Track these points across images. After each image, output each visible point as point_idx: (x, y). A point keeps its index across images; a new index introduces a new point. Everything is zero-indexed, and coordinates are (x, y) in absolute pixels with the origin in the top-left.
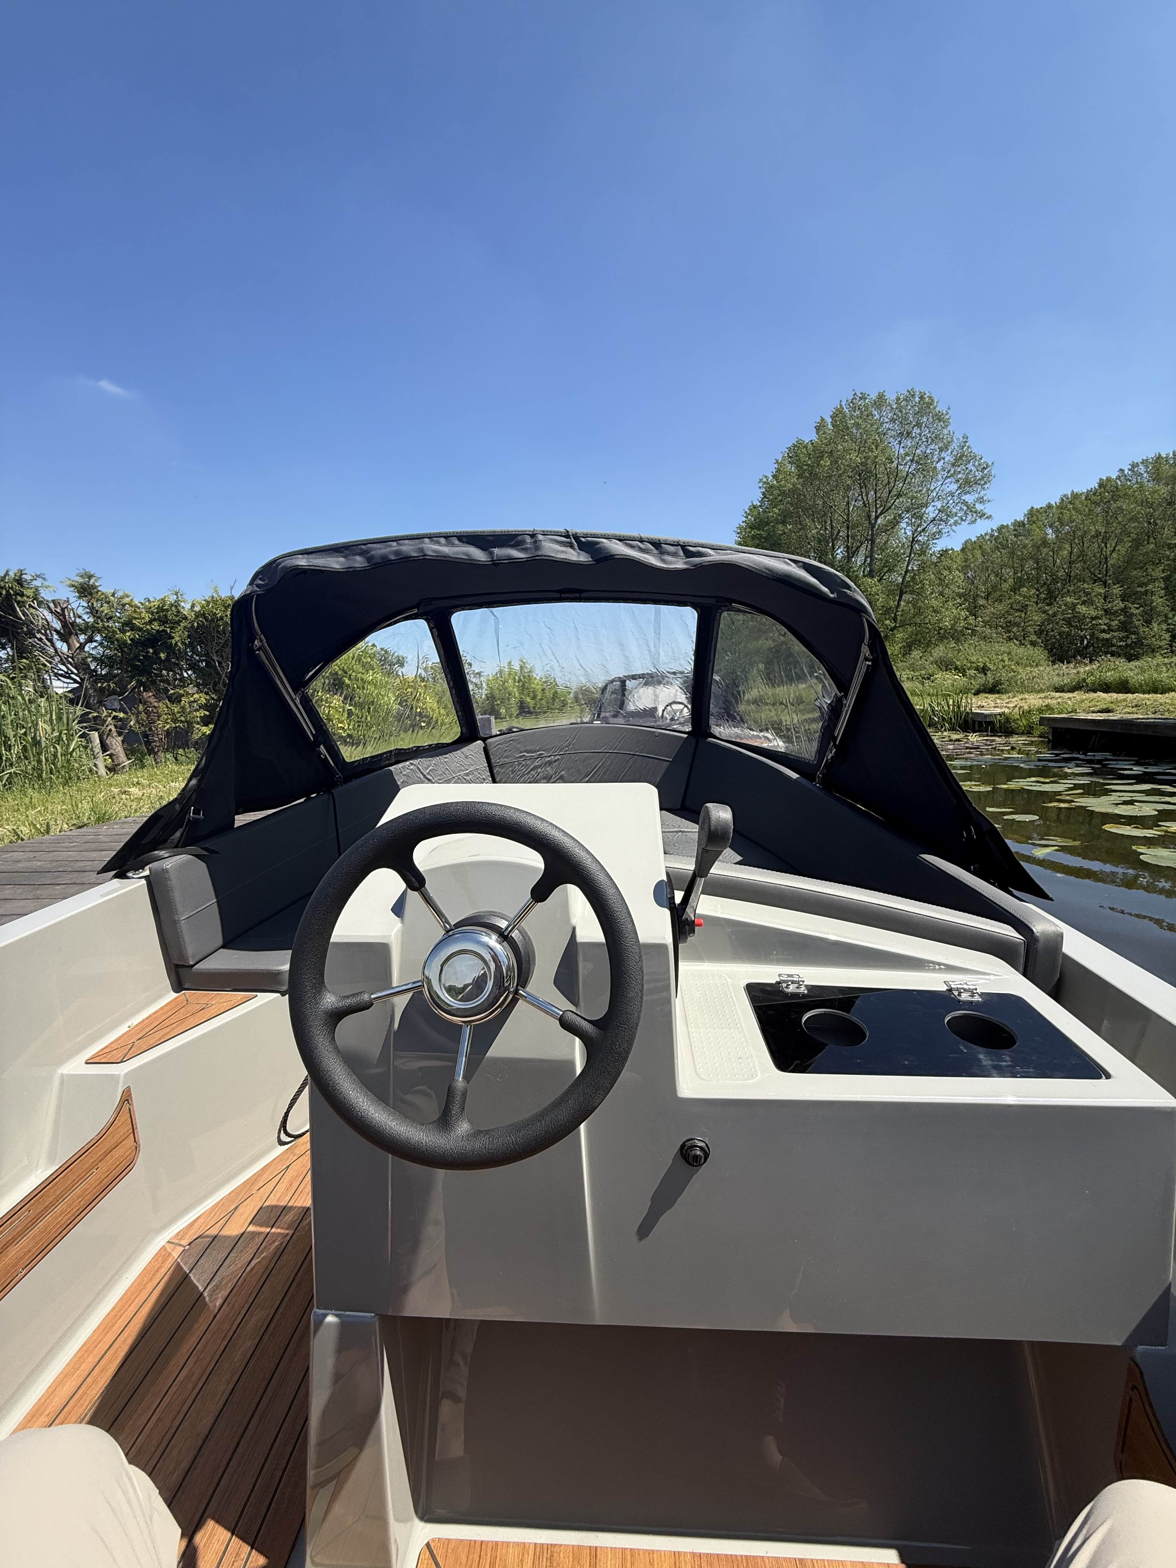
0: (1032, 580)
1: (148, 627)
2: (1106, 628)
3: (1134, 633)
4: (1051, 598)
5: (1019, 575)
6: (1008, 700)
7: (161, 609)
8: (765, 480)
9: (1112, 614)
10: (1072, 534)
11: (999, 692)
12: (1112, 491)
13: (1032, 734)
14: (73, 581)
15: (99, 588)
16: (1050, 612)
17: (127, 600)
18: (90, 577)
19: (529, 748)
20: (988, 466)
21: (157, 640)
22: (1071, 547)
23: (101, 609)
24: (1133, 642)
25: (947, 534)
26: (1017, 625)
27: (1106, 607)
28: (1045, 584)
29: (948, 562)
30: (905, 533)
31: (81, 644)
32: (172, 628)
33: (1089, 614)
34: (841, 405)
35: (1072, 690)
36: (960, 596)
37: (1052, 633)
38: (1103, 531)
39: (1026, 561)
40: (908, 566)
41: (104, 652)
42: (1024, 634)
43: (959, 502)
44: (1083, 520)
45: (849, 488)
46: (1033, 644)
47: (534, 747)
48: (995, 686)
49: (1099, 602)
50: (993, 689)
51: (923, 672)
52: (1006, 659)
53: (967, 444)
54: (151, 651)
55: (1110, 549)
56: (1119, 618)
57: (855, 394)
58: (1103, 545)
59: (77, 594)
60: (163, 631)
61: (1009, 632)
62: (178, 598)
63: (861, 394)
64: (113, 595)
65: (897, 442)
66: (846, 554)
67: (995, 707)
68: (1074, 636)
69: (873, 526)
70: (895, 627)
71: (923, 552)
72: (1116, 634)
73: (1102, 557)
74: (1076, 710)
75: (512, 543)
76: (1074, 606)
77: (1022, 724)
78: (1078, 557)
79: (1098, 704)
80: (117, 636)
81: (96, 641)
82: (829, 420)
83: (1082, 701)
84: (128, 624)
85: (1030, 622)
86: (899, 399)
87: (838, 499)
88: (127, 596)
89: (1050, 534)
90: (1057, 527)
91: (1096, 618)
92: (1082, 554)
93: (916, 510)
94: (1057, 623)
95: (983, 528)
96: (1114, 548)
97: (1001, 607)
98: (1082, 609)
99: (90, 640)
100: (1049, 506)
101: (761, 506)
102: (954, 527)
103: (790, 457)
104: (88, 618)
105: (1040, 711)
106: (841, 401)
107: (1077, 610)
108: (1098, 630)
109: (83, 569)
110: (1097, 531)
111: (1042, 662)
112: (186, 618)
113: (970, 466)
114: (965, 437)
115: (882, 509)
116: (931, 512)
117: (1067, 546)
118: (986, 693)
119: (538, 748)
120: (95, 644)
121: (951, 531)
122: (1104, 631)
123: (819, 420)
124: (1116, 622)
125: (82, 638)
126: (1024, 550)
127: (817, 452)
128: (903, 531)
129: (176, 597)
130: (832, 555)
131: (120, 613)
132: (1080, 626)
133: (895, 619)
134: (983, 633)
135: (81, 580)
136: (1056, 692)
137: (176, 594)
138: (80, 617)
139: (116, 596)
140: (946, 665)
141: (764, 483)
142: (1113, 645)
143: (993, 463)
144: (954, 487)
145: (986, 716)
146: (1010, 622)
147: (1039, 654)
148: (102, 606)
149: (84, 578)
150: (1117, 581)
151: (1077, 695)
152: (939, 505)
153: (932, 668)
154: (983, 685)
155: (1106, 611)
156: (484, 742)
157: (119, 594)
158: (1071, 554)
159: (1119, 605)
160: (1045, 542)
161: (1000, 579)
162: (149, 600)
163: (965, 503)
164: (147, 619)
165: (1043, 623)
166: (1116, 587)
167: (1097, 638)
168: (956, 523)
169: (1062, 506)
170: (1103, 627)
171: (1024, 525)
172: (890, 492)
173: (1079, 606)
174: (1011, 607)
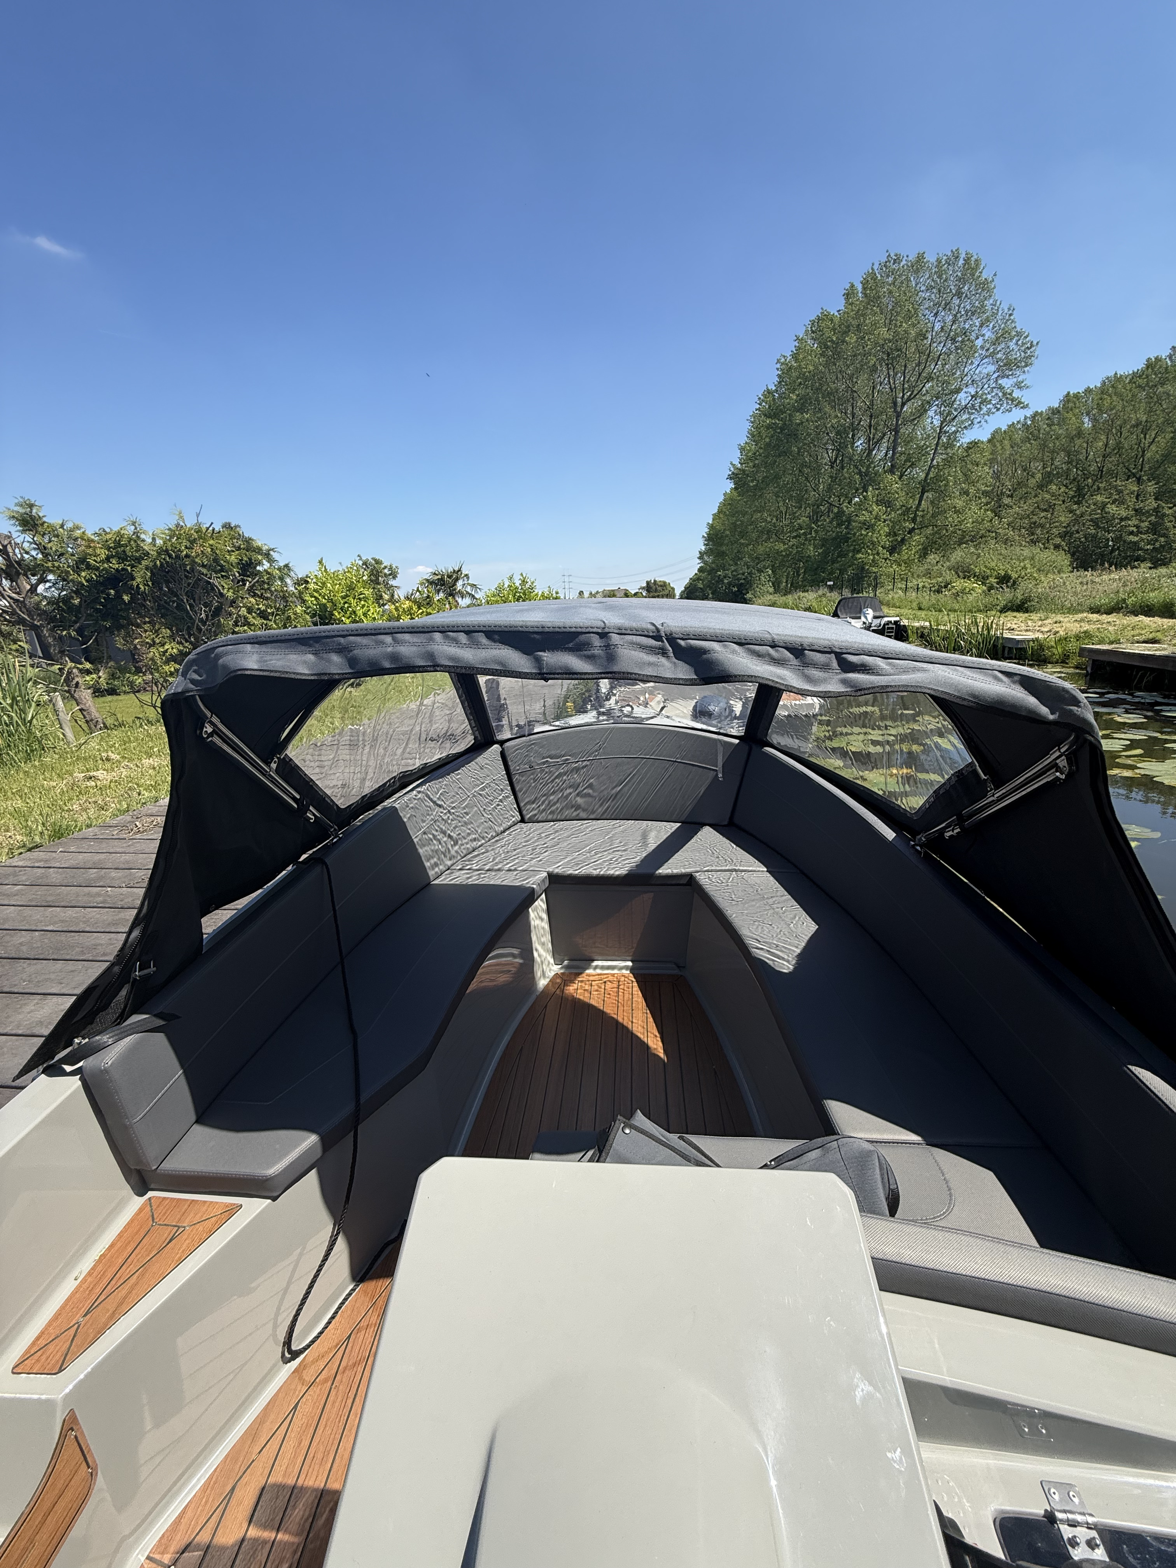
0: (1062, 476)
1: (106, 565)
2: (1135, 530)
3: (1164, 536)
4: (1080, 496)
5: (1049, 469)
6: (1040, 623)
7: (118, 544)
8: (783, 360)
9: (1143, 514)
10: (1110, 423)
11: (1027, 611)
12: (1160, 373)
13: (1067, 663)
14: (13, 511)
15: (44, 519)
16: (1078, 512)
17: (78, 533)
18: (31, 506)
19: (553, 752)
20: (1032, 346)
21: (119, 579)
22: (1107, 438)
23: (49, 545)
24: (1161, 546)
25: (978, 425)
26: (1042, 526)
27: (1137, 507)
28: (1074, 480)
29: (976, 457)
30: (932, 423)
31: (32, 586)
32: (133, 566)
33: (1119, 514)
34: (872, 269)
35: (1108, 612)
36: (985, 493)
37: (1077, 535)
38: (1144, 419)
39: (1058, 454)
40: (932, 460)
41: (59, 595)
42: (1048, 537)
43: (995, 388)
44: (1124, 407)
45: (874, 369)
46: (1057, 547)
47: (559, 751)
48: (1024, 603)
49: (1130, 501)
50: (1021, 607)
51: (940, 579)
52: (1028, 566)
53: (1012, 318)
54: (112, 592)
55: (1149, 440)
56: (1149, 519)
57: (889, 255)
58: (1142, 436)
59: (19, 528)
60: (123, 569)
61: (1033, 534)
62: (136, 528)
63: (896, 255)
64: (62, 526)
65: (932, 314)
66: (867, 446)
67: (1027, 631)
68: (1100, 539)
69: (898, 416)
70: (913, 529)
71: (950, 445)
72: (1144, 536)
73: (1140, 449)
74: (1119, 640)
75: (571, 645)
76: (1104, 506)
77: (1056, 652)
78: (1114, 450)
79: (1143, 632)
80: (71, 577)
81: (48, 581)
82: (860, 288)
83: (1124, 628)
84: (82, 563)
85: (1057, 524)
86: (940, 262)
87: (862, 382)
88: (78, 528)
89: (1087, 423)
90: (1094, 415)
91: (1127, 518)
92: (1119, 446)
93: (946, 395)
94: (1084, 524)
95: (1017, 415)
96: (1154, 439)
97: (1026, 507)
98: (1112, 509)
99: (43, 580)
100: (1088, 391)
101: (776, 391)
102: (986, 417)
103: (813, 332)
104: (37, 554)
105: (1078, 637)
106: (873, 264)
107: (1107, 510)
108: (1126, 532)
109: (22, 497)
110: (1137, 419)
111: (1065, 569)
112: (147, 554)
113: (1012, 345)
114: (1011, 309)
115: (908, 394)
116: (963, 398)
117: (1103, 437)
118: (1013, 611)
119: (563, 753)
120: (48, 585)
121: (983, 421)
122: (1132, 533)
123: (848, 286)
124: (1147, 524)
125: (34, 580)
126: (1056, 441)
127: (844, 328)
128: (929, 420)
129: (133, 528)
130: (852, 447)
131: (72, 548)
132: (1108, 527)
133: (914, 520)
134: (1005, 535)
135: (22, 510)
136: (1092, 613)
137: (134, 524)
138: (27, 553)
139: (65, 527)
140: (965, 572)
141: (782, 364)
142: (1141, 549)
143: (1037, 343)
144: (992, 368)
145: (1018, 642)
146: (1035, 523)
147: (1063, 559)
148: (50, 541)
149: (24, 508)
150: (1153, 477)
151: (1117, 620)
152: (972, 391)
153: (948, 576)
154: (1010, 602)
155: (1136, 510)
156: (501, 746)
157: (69, 525)
158: (1106, 446)
159: (1152, 504)
160: (1080, 434)
161: (1028, 474)
162: (104, 531)
163: (1001, 388)
164: (103, 556)
165: (1069, 525)
166: (1150, 484)
167: (1125, 541)
168: (989, 413)
169: (1103, 390)
170: (1132, 529)
171: (1059, 412)
172: (920, 374)
173: (1109, 506)
174: (1038, 506)
